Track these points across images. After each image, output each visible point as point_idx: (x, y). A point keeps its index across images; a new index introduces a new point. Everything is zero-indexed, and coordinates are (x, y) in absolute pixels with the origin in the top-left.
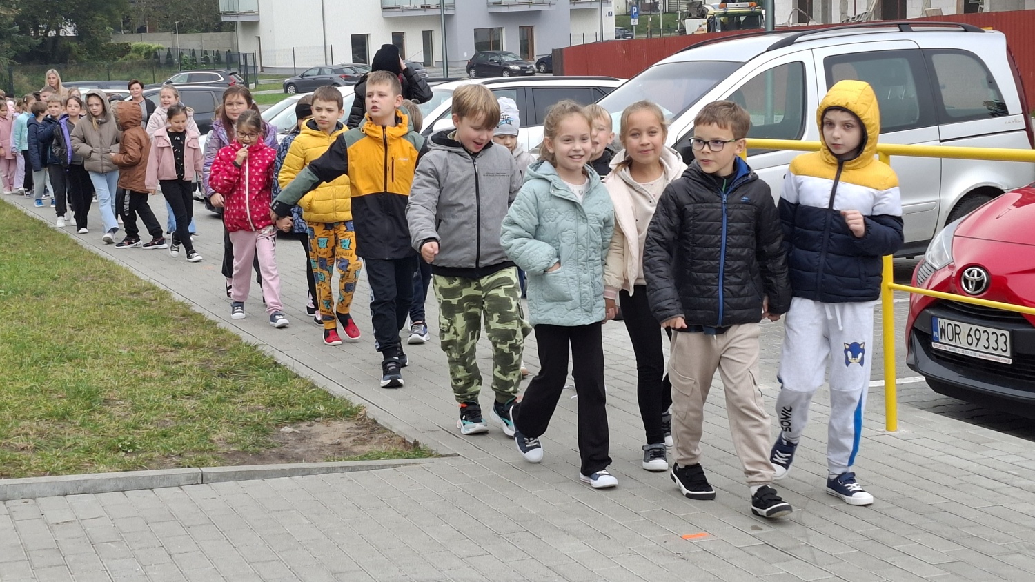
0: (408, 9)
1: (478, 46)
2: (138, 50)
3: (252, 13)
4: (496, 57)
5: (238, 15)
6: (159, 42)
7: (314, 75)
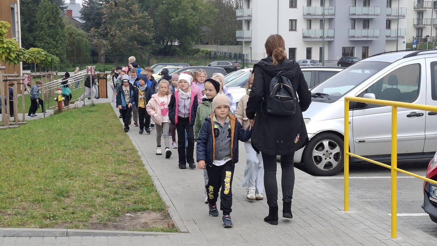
0: (314, 38)
1: (344, 54)
2: (203, 52)
3: (249, 38)
4: (351, 59)
5: (243, 38)
6: (211, 48)
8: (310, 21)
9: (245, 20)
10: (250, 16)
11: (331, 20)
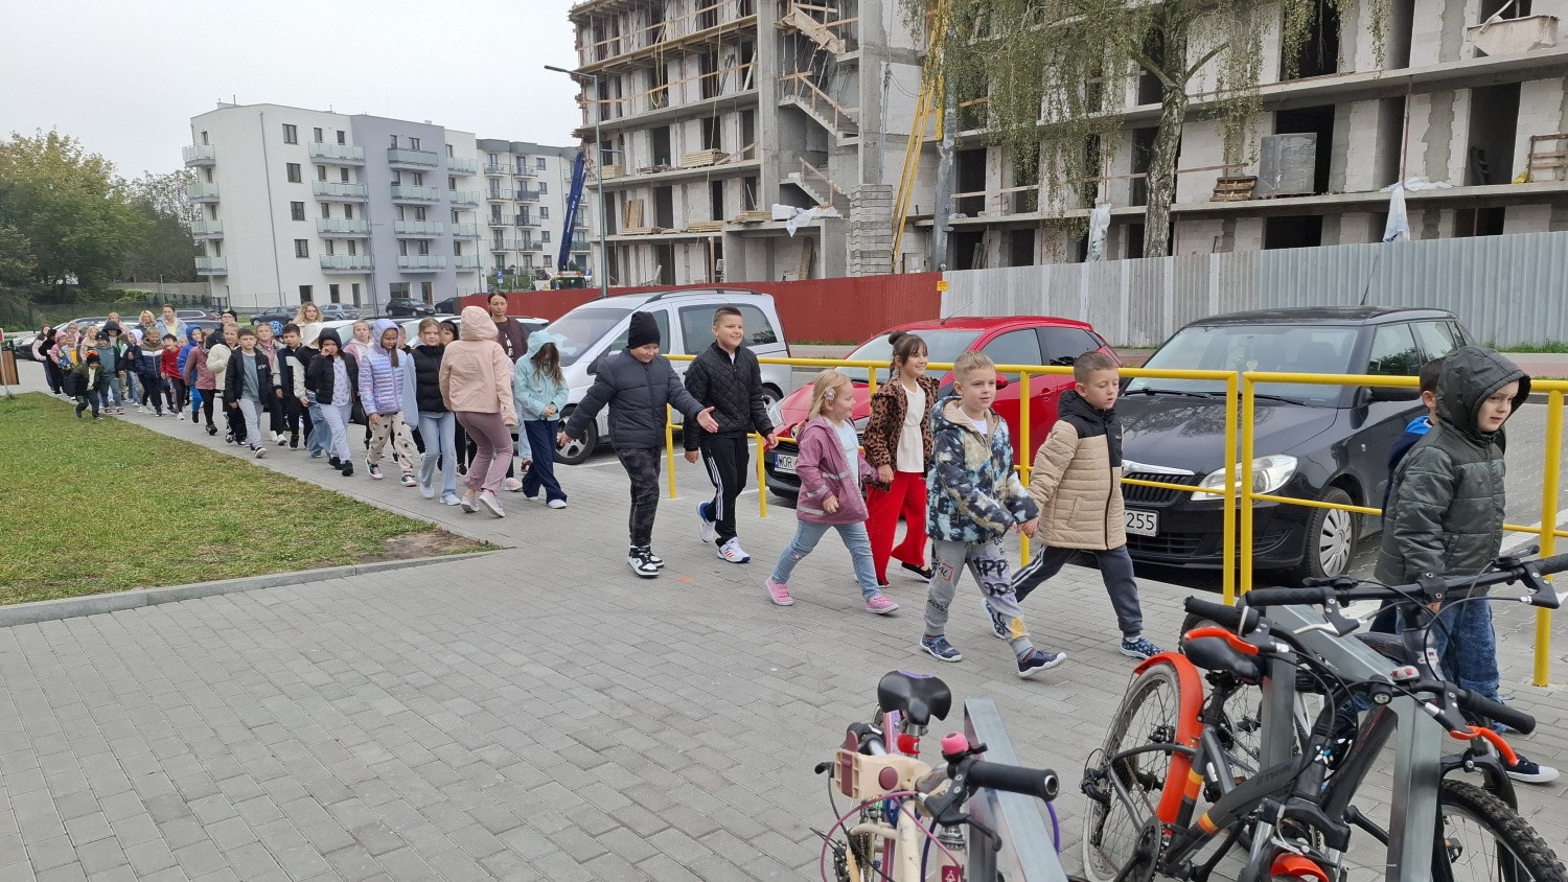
0: (340, 269)
1: (393, 294)
2: (130, 294)
3: (221, 269)
4: (406, 301)
5: (211, 270)
6: (148, 289)
7: (274, 313)
8: (331, 241)
9: (211, 240)
10: (221, 233)
11: (365, 241)
